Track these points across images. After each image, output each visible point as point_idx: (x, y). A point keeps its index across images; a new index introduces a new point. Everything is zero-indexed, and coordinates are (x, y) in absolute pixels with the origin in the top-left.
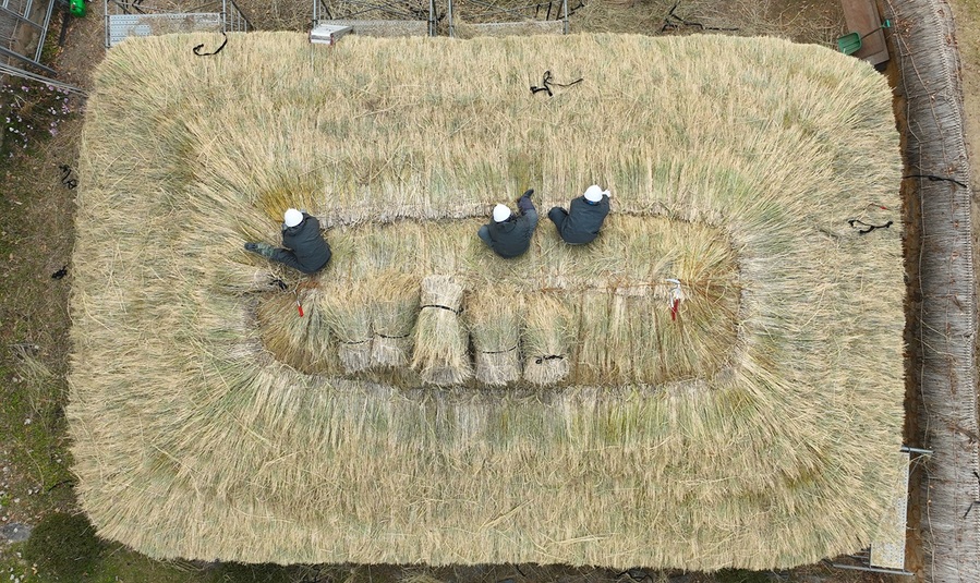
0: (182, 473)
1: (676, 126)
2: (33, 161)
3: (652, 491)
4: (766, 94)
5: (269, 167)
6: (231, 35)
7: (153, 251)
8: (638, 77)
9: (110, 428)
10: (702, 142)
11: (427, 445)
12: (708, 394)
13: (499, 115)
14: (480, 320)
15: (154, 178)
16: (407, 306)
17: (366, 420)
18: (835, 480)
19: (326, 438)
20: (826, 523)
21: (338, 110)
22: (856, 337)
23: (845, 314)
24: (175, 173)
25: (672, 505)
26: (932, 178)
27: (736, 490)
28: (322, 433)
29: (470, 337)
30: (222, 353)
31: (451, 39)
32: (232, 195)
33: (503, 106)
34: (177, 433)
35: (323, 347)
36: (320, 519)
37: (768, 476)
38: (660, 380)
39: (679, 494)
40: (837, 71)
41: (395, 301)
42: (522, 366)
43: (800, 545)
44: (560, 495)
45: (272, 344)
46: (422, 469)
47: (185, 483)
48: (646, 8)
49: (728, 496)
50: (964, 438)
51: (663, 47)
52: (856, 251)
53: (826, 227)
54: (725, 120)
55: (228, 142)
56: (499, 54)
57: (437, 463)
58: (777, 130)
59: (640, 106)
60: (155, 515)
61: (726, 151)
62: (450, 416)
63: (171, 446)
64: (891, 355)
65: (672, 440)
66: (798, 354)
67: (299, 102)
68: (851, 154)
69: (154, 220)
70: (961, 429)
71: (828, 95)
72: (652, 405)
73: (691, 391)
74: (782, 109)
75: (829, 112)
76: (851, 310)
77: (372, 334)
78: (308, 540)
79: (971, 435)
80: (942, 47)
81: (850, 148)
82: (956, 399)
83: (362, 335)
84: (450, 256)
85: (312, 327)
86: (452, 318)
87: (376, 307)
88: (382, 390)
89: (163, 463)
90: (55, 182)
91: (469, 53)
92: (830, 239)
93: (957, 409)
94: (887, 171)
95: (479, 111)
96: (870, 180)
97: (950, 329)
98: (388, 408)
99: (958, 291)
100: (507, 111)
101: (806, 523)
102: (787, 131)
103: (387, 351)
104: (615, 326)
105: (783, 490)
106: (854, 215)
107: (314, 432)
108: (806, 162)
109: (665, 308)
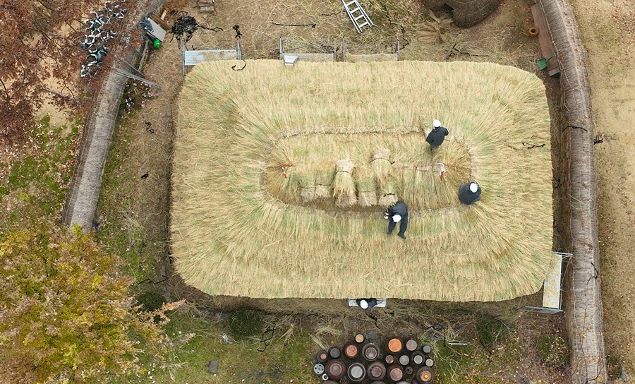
0: (228, 250)
1: (444, 101)
2: (132, 120)
3: (436, 260)
4: (486, 87)
5: (270, 117)
6: (247, 61)
7: (216, 154)
8: (429, 80)
9: (195, 232)
10: (456, 107)
11: (337, 237)
12: (458, 214)
13: (367, 96)
14: (361, 178)
15: (217, 123)
16: (331, 172)
17: (311, 225)
18: (517, 255)
19: (293, 232)
20: (515, 277)
21: (298, 94)
22: (526, 193)
23: (521, 183)
24: (228, 120)
25: (445, 267)
26: (573, 127)
27: (473, 259)
28: (291, 231)
29: (356, 186)
30: (249, 195)
31: (347, 63)
32: (254, 129)
33: (370, 92)
34: (227, 232)
35: (295, 191)
36: (288, 274)
37: (486, 252)
38: (437, 208)
39: (448, 262)
40: (519, 77)
41: (326, 170)
42: (378, 199)
43: (504, 288)
44: (395, 262)
45: (272, 191)
46: (334, 248)
47: (229, 256)
48: (441, 46)
49: (469, 262)
50: (587, 247)
51: (441, 67)
52: (525, 156)
53: (510, 145)
54: (466, 99)
55: (251, 107)
56: (368, 69)
57: (341, 244)
58: (489, 103)
59: (429, 93)
60: (214, 272)
61: (466, 112)
62: (347, 224)
63: (224, 238)
64: (545, 204)
65: (443, 234)
66: (497, 198)
67: (281, 90)
68: (523, 114)
69: (217, 141)
70: (585, 244)
71: (513, 88)
72: (434, 219)
73: (451, 212)
74: (491, 94)
75: (513, 96)
76: (524, 181)
77: (316, 184)
78: (281, 285)
79: (590, 246)
80: (576, 67)
81: (523, 111)
82: (583, 230)
83: (311, 185)
84: (347, 154)
85: (290, 182)
86: (349, 176)
87: (318, 172)
88: (318, 211)
89: (220, 247)
90: (143, 130)
91: (354, 69)
92: (513, 150)
93: (584, 234)
94: (541, 121)
95: (359, 95)
96: (532, 125)
97: (582, 197)
98: (320, 220)
99: (584, 180)
100: (371, 94)
101: (506, 276)
102: (494, 104)
103: (323, 191)
104: (417, 183)
105: (493, 259)
106: (525, 140)
107: (288, 230)
108: (501, 116)
109: (438, 175)
